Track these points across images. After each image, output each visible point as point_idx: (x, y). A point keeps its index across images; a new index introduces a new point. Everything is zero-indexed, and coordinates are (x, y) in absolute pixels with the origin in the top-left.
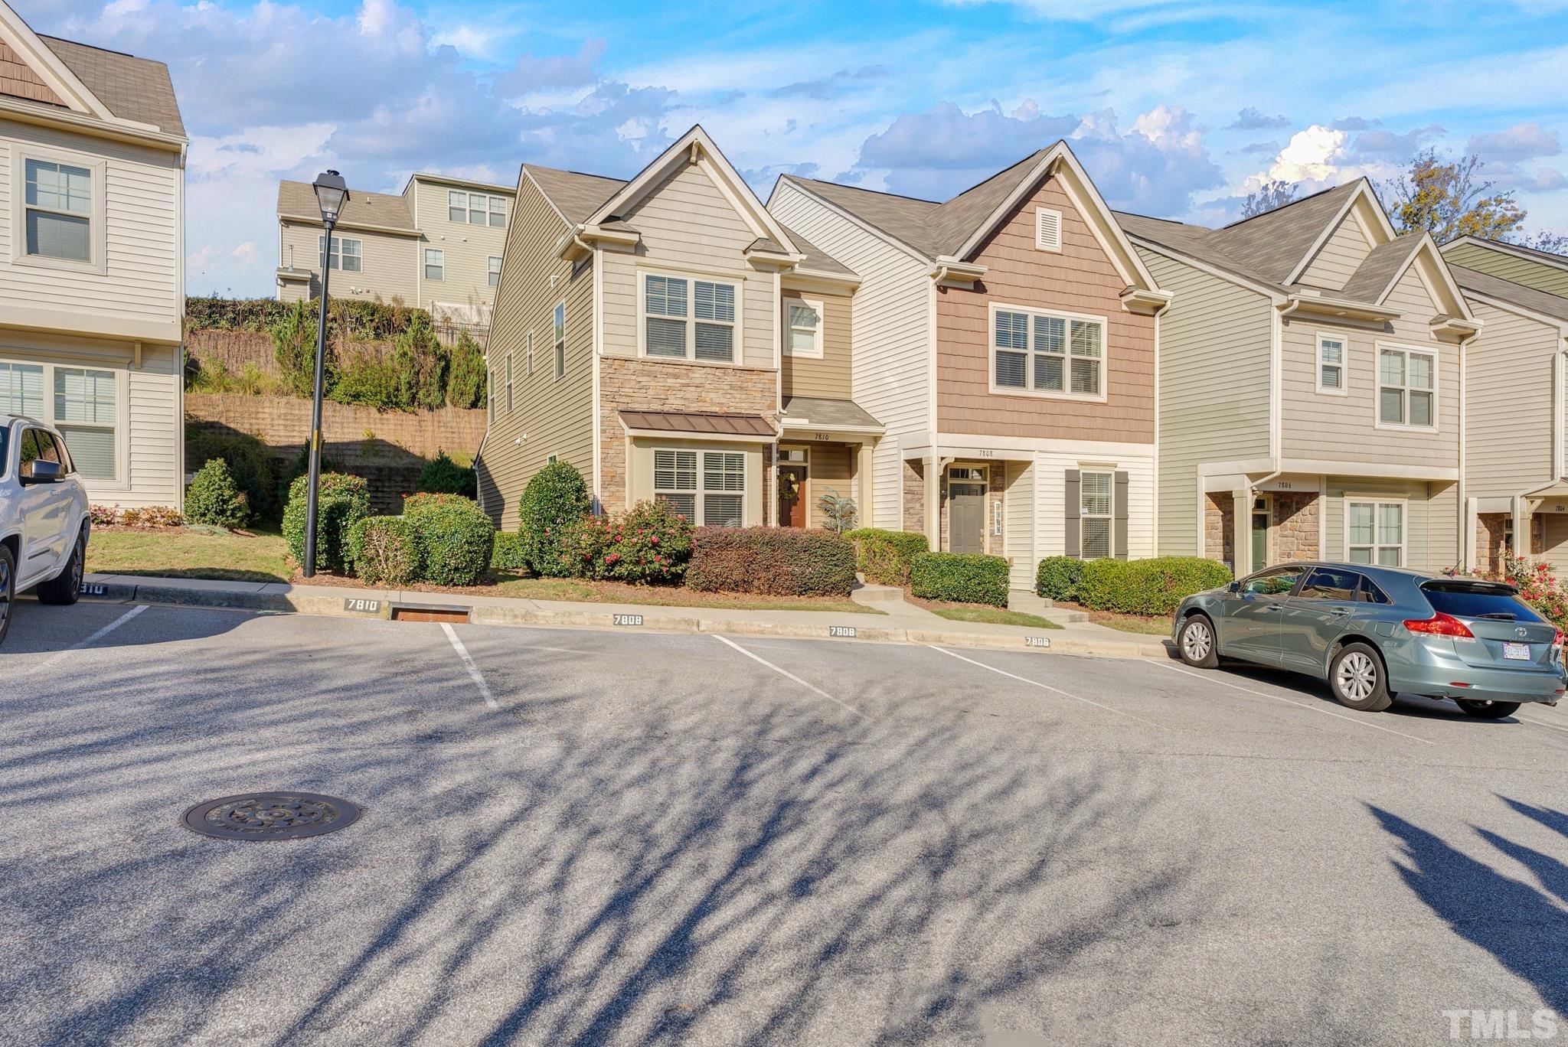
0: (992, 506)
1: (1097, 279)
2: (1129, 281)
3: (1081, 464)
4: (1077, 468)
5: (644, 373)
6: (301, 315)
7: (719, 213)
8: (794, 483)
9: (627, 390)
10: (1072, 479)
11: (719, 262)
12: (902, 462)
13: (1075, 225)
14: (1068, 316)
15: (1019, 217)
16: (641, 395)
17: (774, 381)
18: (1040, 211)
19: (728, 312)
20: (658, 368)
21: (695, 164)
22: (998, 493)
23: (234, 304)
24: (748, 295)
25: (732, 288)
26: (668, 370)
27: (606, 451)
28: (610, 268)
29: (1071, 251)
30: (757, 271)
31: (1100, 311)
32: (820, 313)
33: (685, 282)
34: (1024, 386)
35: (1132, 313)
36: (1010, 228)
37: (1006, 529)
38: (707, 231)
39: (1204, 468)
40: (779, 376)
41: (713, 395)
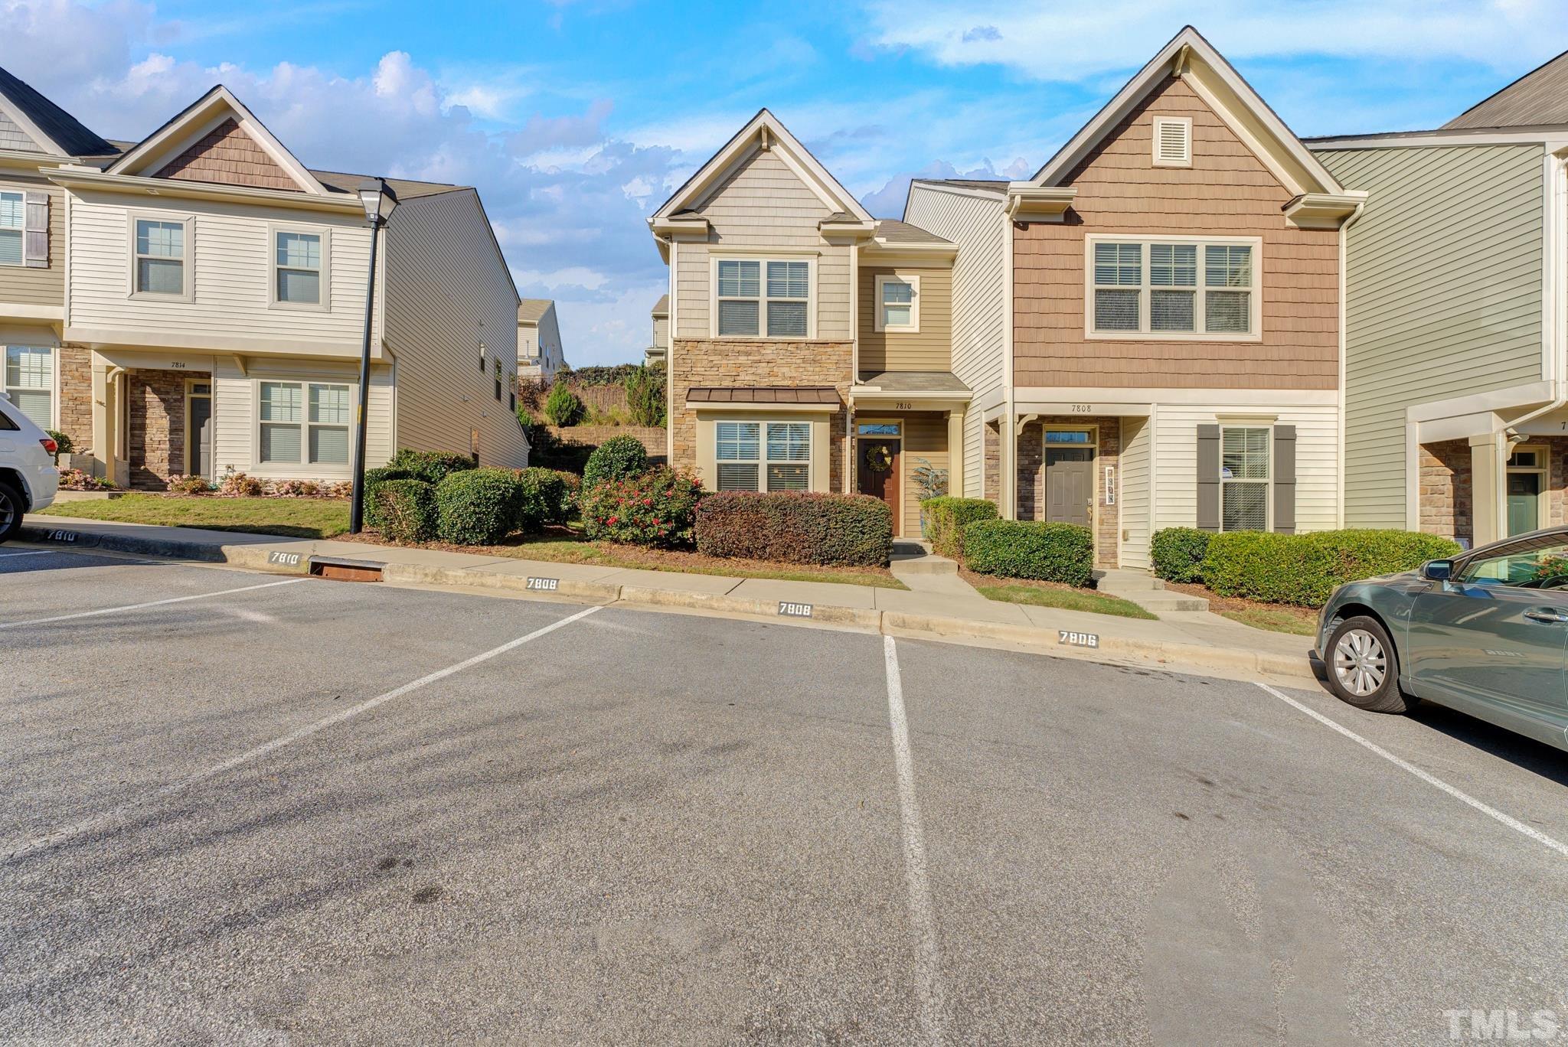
0: (1102, 472)
1: (1247, 192)
2: (1296, 189)
3: (1221, 417)
4: (1216, 423)
5: (715, 352)
6: (643, 372)
7: (794, 194)
8: (886, 456)
9: (699, 369)
10: (1206, 436)
11: (792, 241)
12: (983, 425)
13: (1214, 134)
14: (1202, 242)
15: (1130, 132)
16: (713, 373)
17: (850, 353)
18: (1158, 122)
19: (802, 288)
20: (730, 347)
21: (768, 150)
22: (1110, 458)
23: (609, 369)
24: (823, 269)
25: (805, 265)
26: (739, 348)
27: (679, 426)
28: (683, 258)
29: (1208, 163)
30: (833, 245)
31: (1251, 231)
32: (916, 287)
33: (757, 264)
34: (1137, 328)
35: (1302, 229)
36: (1117, 146)
37: (1121, 498)
38: (780, 212)
39: (1415, 412)
40: (855, 347)
41: (785, 370)
